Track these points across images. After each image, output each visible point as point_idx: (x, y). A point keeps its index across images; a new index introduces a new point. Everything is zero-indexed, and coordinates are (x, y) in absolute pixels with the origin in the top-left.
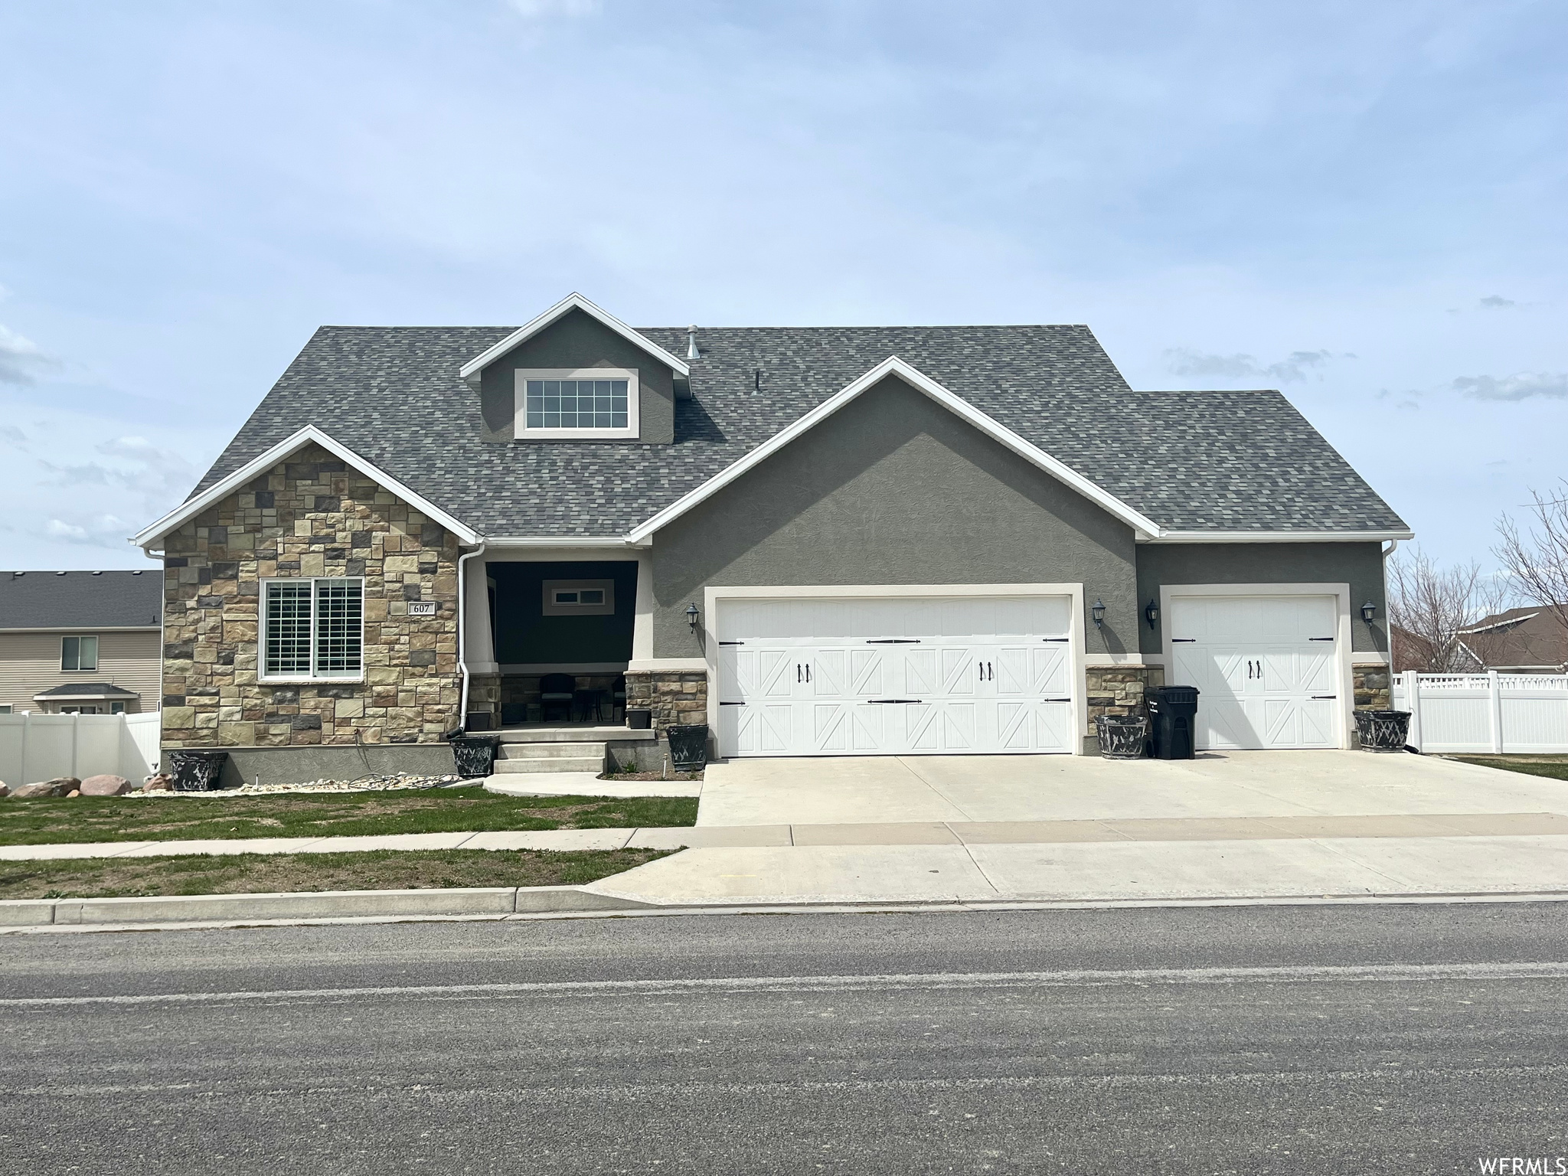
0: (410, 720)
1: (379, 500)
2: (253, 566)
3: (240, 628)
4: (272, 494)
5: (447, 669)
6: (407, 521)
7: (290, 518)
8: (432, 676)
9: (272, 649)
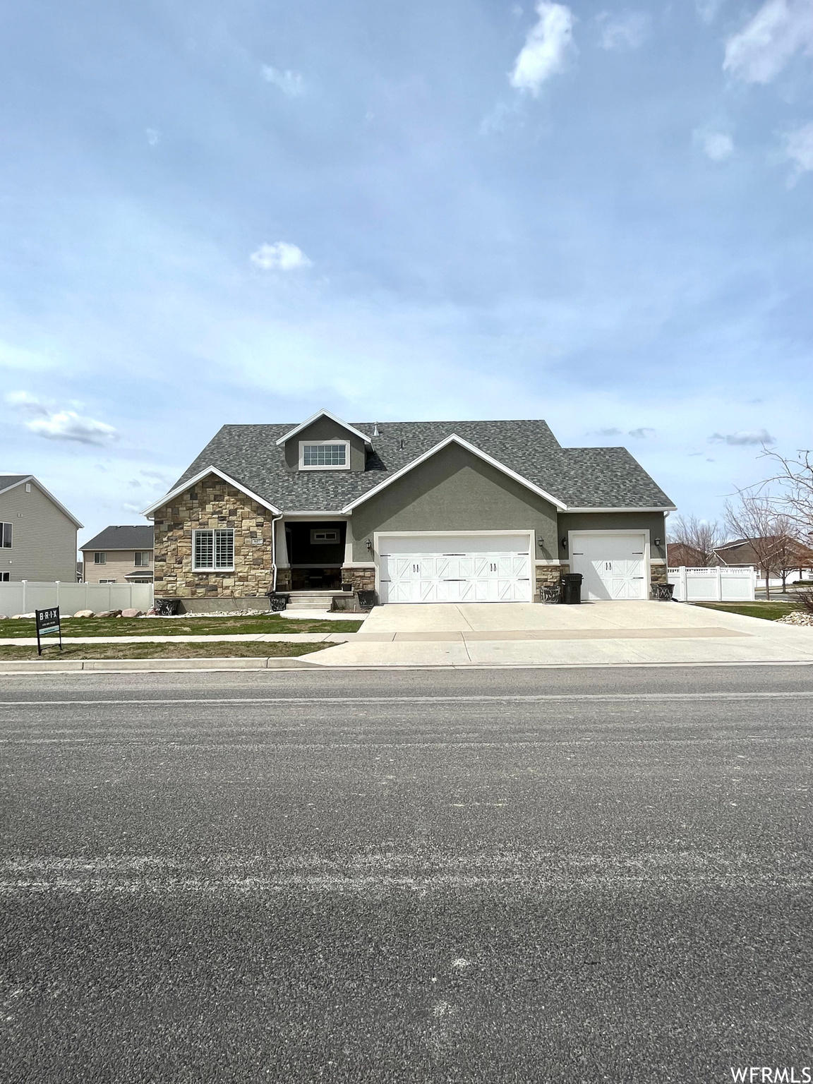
0: (253, 587)
1: (240, 496)
2: (189, 524)
3: (184, 549)
4: (197, 494)
5: (268, 566)
6: (251, 505)
7: (204, 504)
8: (261, 569)
9: (198, 558)
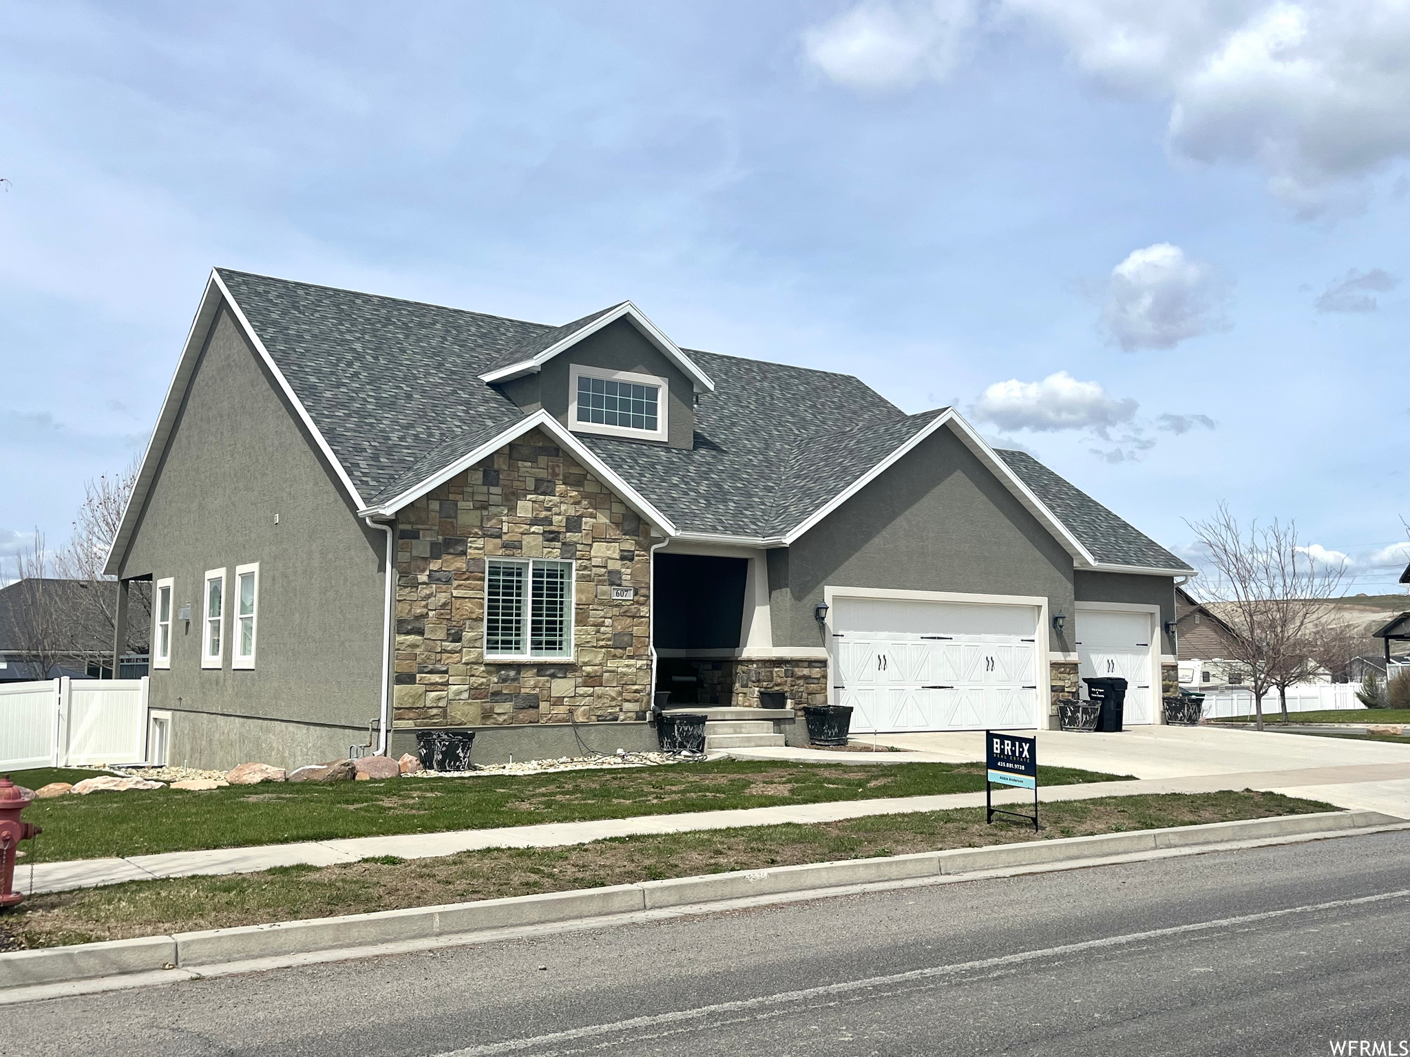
0: (613, 699)
1: (590, 488)
2: (480, 543)
3: (468, 605)
4: (497, 472)
5: (639, 651)
6: (610, 509)
7: (512, 498)
8: (630, 657)
9: (492, 630)
